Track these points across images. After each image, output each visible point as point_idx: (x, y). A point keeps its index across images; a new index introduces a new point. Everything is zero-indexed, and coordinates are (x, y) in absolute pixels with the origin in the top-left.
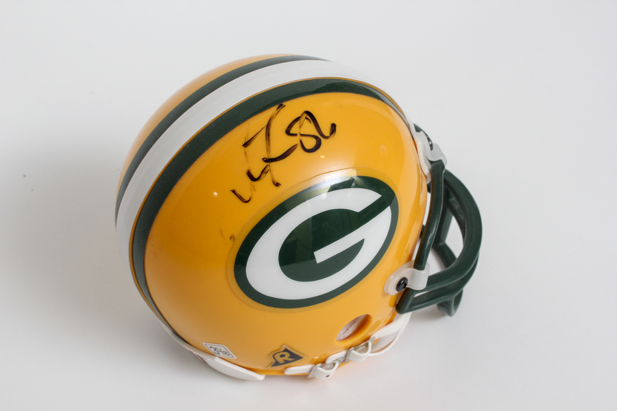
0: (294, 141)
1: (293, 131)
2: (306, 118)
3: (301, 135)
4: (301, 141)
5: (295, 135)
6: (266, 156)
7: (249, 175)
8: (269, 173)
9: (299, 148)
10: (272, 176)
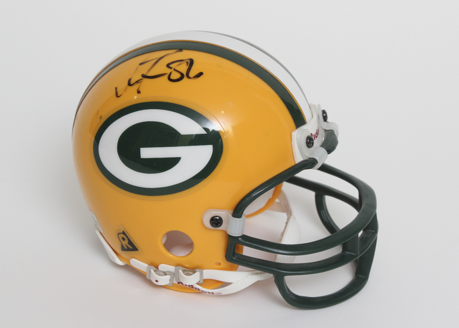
0: (168, 71)
1: (171, 66)
2: (187, 62)
3: (175, 70)
4: (171, 73)
5: (171, 68)
6: (145, 73)
7: (129, 81)
8: (139, 84)
9: (166, 77)
10: (140, 86)
